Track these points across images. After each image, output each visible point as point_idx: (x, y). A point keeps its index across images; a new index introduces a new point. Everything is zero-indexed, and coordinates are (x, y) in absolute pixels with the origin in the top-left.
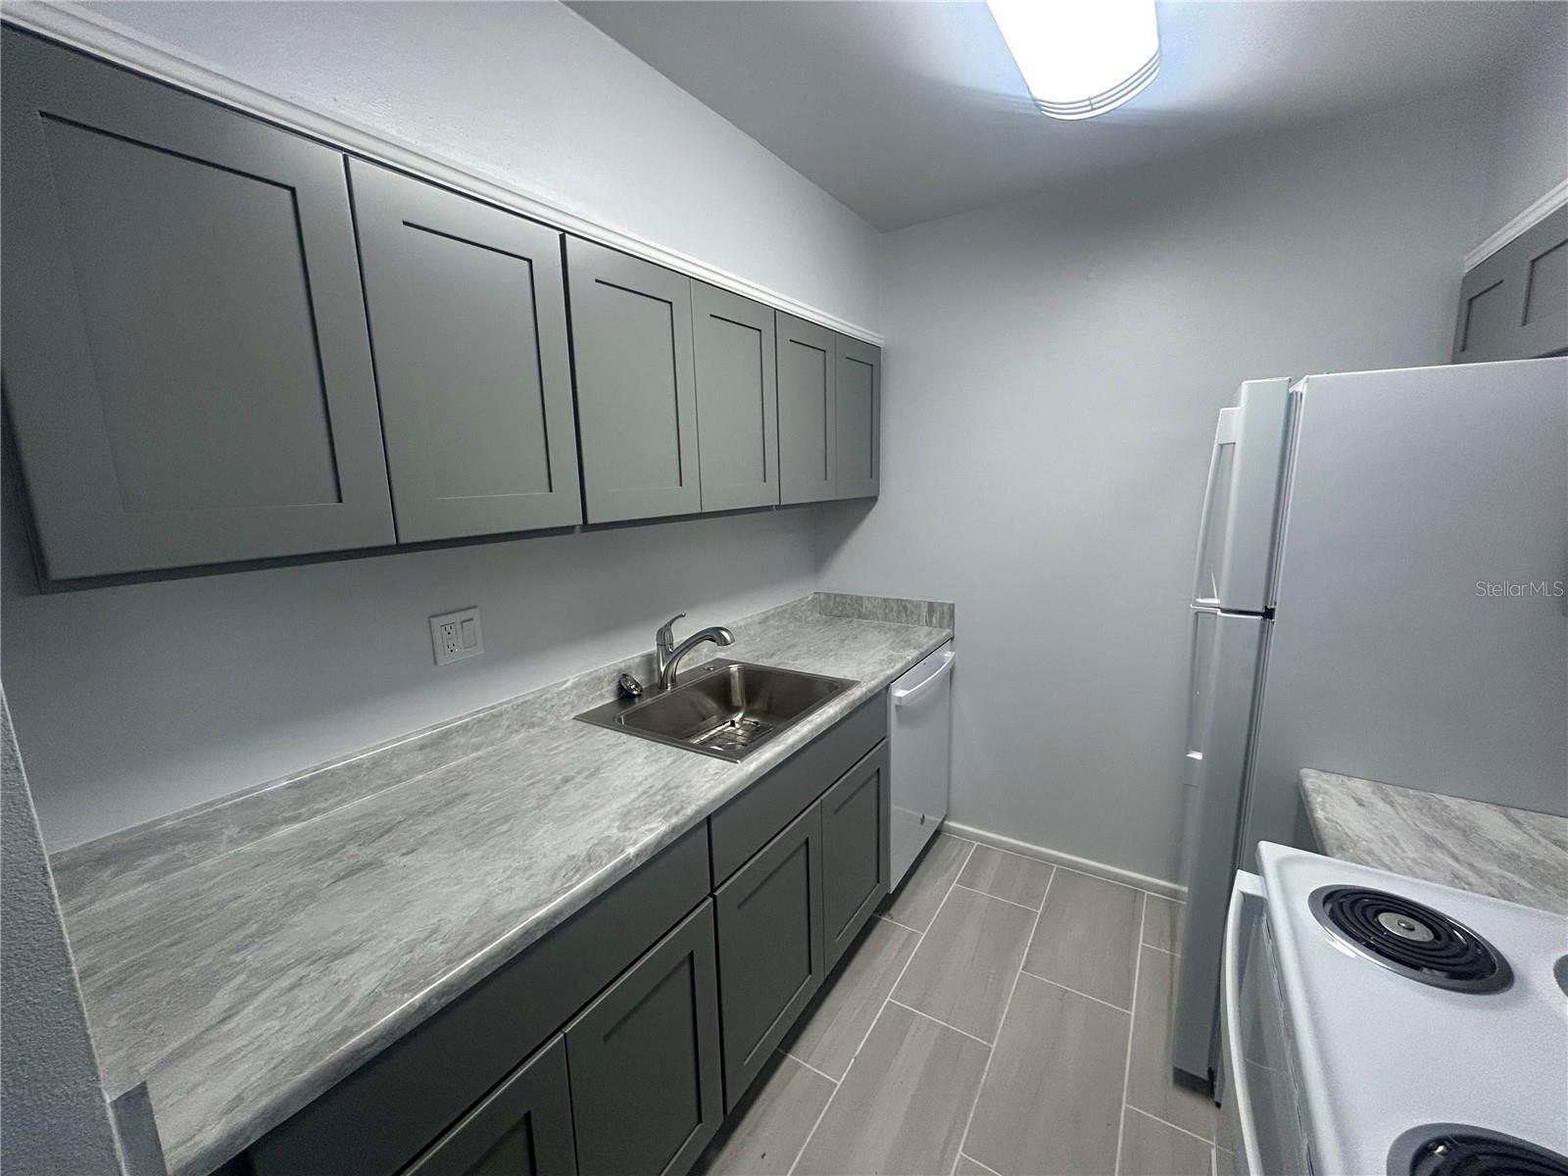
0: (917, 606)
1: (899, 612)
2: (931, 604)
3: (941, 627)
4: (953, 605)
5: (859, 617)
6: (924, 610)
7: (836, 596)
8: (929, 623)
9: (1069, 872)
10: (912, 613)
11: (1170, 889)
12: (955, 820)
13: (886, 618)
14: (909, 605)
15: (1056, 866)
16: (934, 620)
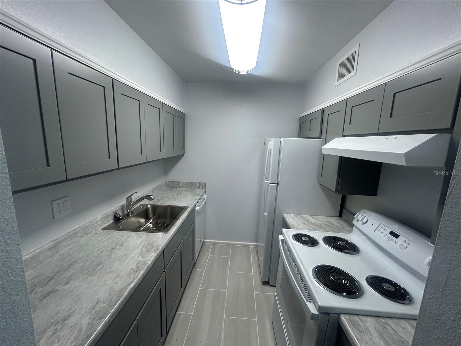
0: (196, 184)
1: (191, 186)
2: (200, 183)
3: (202, 189)
4: (206, 183)
5: (179, 188)
6: (198, 185)
7: (172, 182)
8: (199, 188)
9: (235, 246)
10: (195, 186)
11: (256, 244)
12: (207, 239)
13: (187, 187)
14: (193, 184)
15: (231, 245)
16: (201, 187)
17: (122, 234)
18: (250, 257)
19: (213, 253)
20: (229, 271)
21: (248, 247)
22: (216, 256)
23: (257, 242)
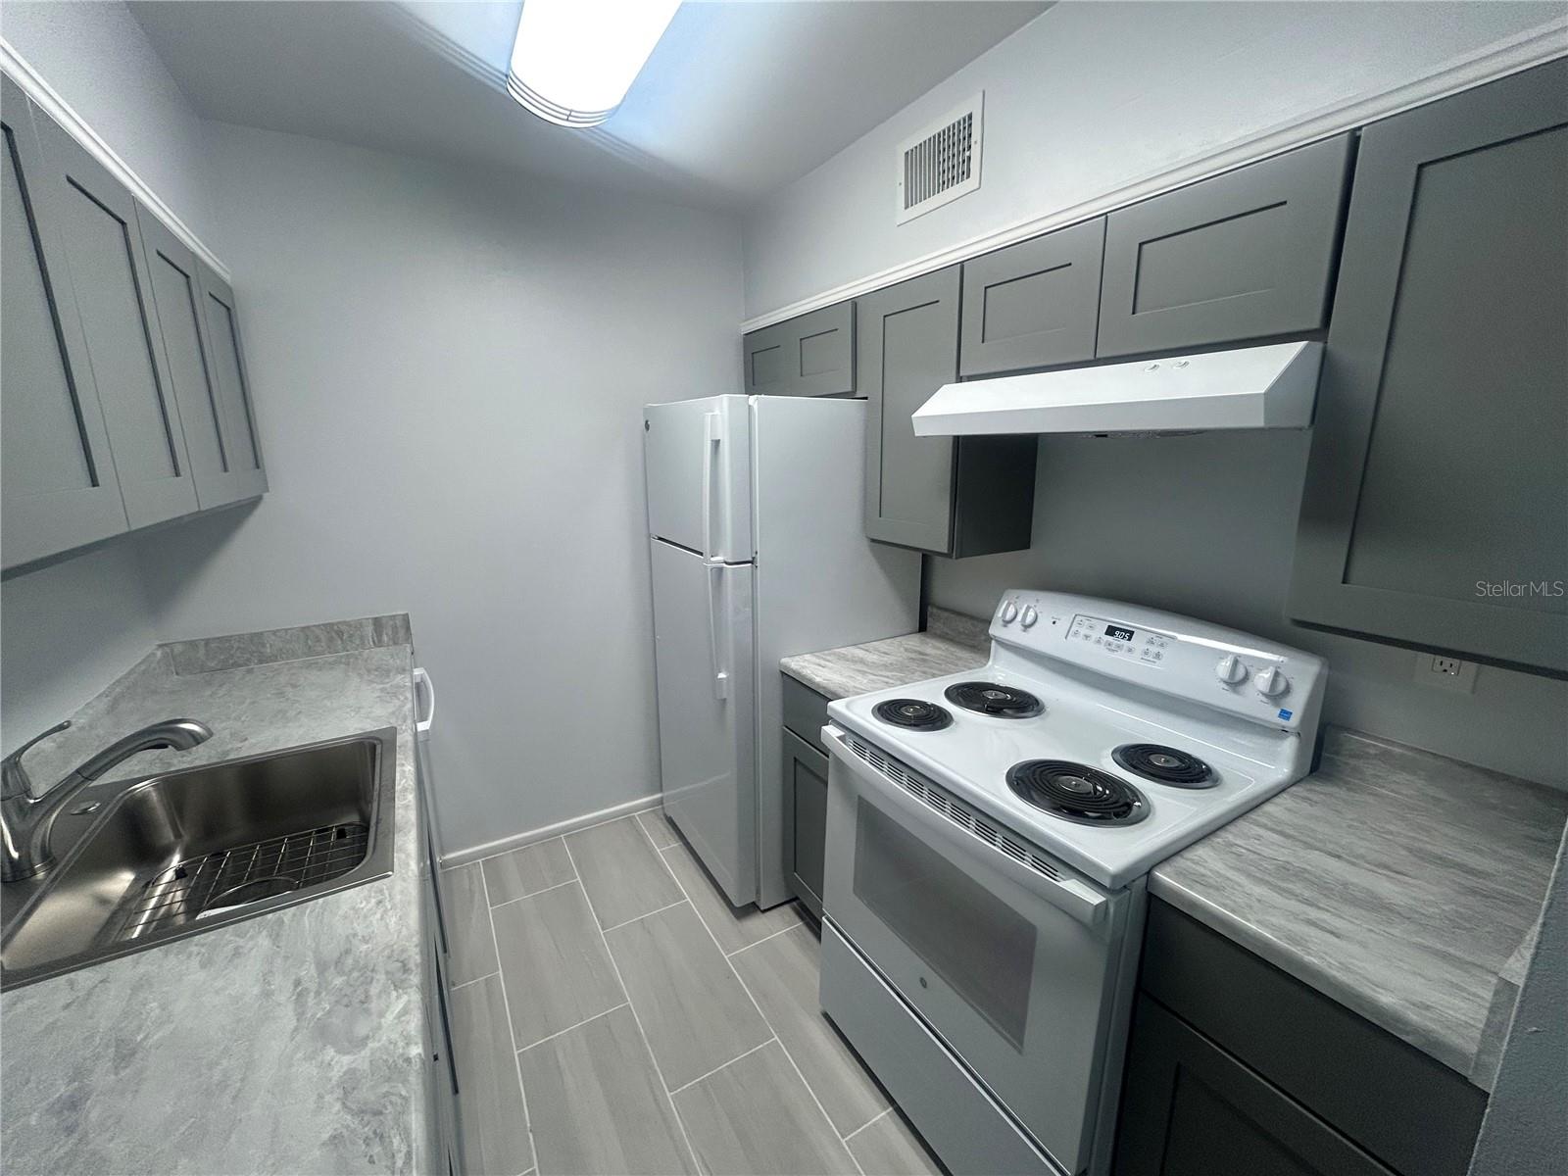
0: (359, 625)
1: (331, 640)
2: (377, 622)
3: (395, 643)
4: (407, 614)
5: (261, 662)
6: (369, 630)
7: (207, 642)
8: (378, 643)
9: (573, 834)
10: (351, 636)
13: (310, 651)
14: (343, 628)
15: (562, 836)
16: (385, 638)
17: (64, 997)
18: (651, 852)
19: (500, 893)
20: (603, 929)
21: (627, 818)
22: (520, 897)
23: (661, 791)
